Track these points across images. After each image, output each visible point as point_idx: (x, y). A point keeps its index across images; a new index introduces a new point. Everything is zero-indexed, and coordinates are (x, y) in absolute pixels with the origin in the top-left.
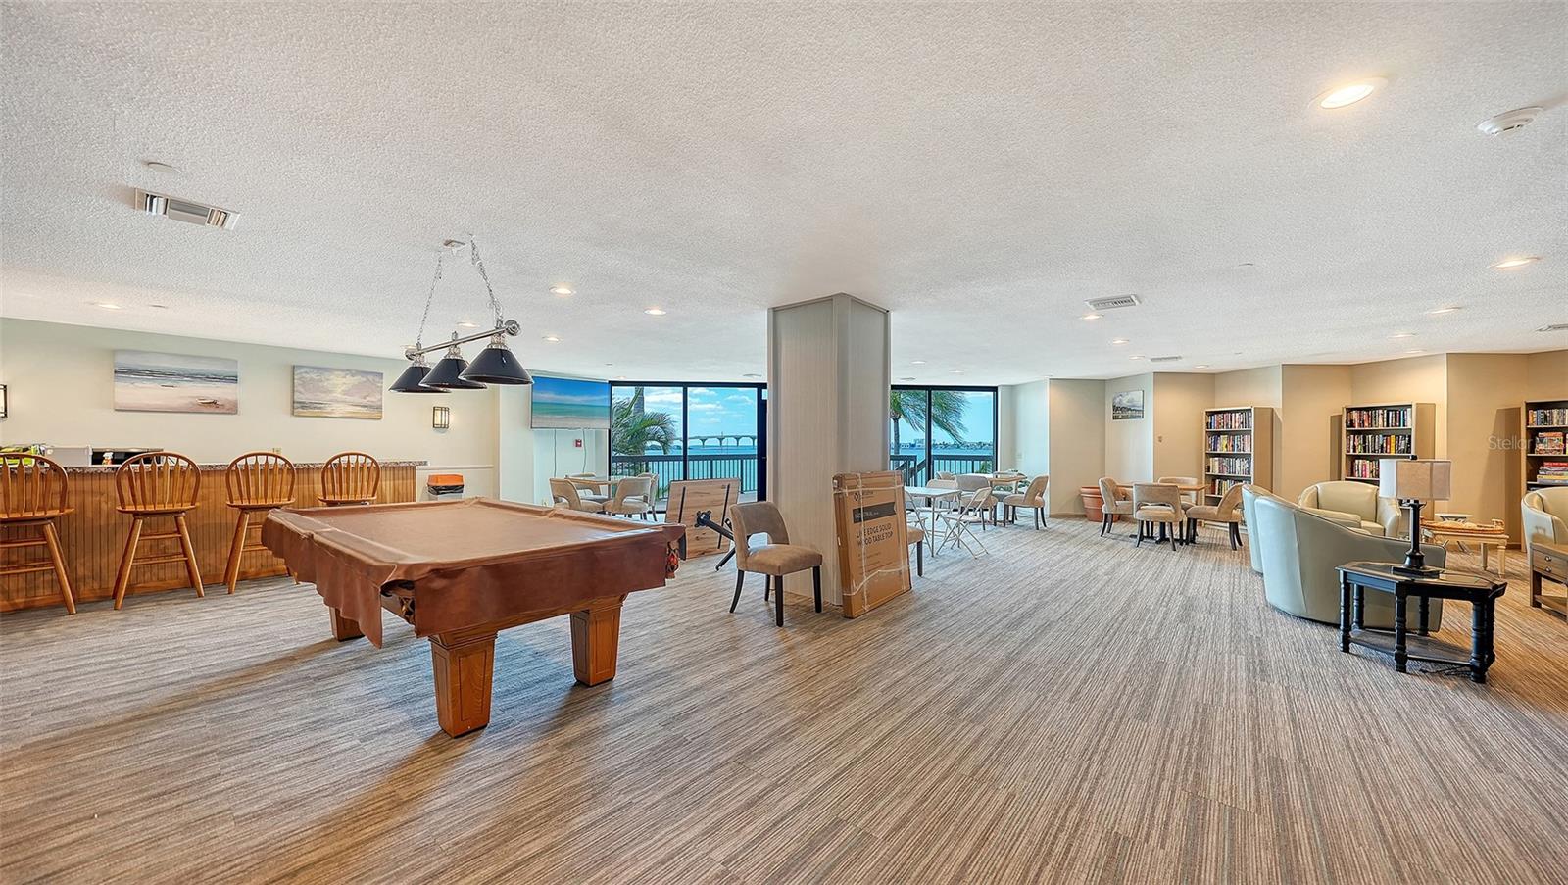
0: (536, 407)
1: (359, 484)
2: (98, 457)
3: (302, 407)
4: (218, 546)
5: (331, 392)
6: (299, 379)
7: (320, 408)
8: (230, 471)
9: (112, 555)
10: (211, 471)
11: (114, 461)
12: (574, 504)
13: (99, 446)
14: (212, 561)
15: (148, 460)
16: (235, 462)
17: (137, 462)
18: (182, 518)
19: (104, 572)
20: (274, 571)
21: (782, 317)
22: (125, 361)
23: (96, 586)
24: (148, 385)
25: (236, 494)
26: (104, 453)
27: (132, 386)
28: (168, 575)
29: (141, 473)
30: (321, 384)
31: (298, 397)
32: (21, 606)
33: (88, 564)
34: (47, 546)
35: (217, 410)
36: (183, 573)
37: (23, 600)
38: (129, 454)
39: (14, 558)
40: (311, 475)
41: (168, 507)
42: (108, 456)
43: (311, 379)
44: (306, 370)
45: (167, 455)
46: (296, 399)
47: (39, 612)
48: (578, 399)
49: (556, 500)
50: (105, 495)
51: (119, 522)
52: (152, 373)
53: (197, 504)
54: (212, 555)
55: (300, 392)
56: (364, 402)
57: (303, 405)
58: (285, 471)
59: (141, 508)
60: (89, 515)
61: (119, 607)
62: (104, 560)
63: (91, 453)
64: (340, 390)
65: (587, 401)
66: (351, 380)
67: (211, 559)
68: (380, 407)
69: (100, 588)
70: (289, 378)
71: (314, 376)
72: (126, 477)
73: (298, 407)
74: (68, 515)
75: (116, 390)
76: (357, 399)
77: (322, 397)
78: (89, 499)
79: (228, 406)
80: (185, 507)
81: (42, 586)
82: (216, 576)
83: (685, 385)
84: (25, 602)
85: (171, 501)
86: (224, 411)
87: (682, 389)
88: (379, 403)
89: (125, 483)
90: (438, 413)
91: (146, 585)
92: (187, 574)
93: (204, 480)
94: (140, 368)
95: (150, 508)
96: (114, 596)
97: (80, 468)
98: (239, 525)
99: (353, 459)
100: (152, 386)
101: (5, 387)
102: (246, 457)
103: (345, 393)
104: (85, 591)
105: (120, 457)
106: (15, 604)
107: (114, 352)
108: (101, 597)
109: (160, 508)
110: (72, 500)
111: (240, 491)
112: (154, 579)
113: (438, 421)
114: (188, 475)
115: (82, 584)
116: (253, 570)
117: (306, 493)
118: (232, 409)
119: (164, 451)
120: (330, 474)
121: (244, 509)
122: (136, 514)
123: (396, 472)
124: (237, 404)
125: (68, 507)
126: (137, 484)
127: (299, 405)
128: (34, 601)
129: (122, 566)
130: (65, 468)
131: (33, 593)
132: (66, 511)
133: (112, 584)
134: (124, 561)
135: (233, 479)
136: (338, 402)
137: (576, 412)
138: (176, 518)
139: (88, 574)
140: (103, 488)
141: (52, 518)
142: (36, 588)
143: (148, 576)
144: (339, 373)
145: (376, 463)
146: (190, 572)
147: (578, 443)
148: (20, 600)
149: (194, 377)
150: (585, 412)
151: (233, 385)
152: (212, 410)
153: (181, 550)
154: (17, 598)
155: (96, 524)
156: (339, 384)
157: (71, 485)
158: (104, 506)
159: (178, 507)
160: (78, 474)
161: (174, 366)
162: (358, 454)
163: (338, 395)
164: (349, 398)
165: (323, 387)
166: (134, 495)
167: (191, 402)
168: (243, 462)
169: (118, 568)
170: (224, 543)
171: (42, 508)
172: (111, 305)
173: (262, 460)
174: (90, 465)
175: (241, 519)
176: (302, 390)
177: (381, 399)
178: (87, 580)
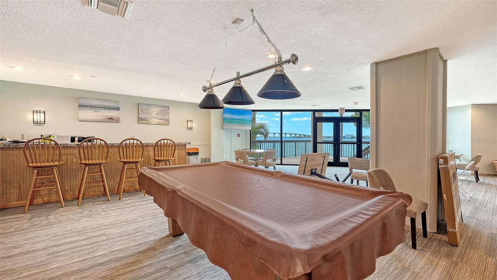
0: (224, 120)
1: (168, 152)
2: (73, 140)
3: (142, 120)
4: (115, 177)
5: (152, 114)
6: (140, 109)
7: (148, 120)
8: (120, 146)
9: (77, 181)
10: (112, 146)
11: (79, 141)
12: (245, 162)
13: (73, 135)
14: (112, 184)
15: (90, 141)
16: (122, 143)
17: (86, 142)
18: (102, 166)
19: (74, 188)
20: (135, 189)
21: (381, 67)
22: (83, 102)
23: (72, 194)
24: (90, 111)
25: (122, 156)
26: (75, 138)
27: (84, 112)
28: (97, 190)
29: (87, 147)
30: (148, 111)
31: (140, 116)
32: (46, 201)
33: (69, 184)
34: (54, 177)
35: (113, 121)
36: (102, 189)
37: (47, 199)
38: (84, 138)
39: (44, 181)
40: (148, 148)
41: (97, 162)
42: (76, 139)
43: (145, 109)
44: (143, 105)
45: (97, 139)
46: (140, 117)
47: (52, 205)
48: (240, 117)
49: (237, 159)
50: (75, 156)
51: (80, 167)
52: (91, 107)
53: (108, 160)
54: (112, 181)
55: (141, 114)
56: (163, 118)
57: (142, 119)
58: (140, 146)
59: (87, 162)
60: (69, 164)
61: (79, 205)
62: (74, 183)
63: (70, 138)
64: (155, 113)
65: (242, 118)
66: (158, 109)
67: (112, 183)
68: (168, 120)
69: (73, 195)
70: (137, 108)
71: (146, 108)
72: (82, 148)
73: (140, 120)
74: (62, 164)
75: (79, 113)
76: (160, 117)
77: (149, 116)
78: (69, 157)
79: (116, 120)
80: (103, 162)
81: (53, 193)
82: (114, 190)
83: (281, 111)
84: (48, 200)
85: (98, 159)
86: (115, 121)
87: (280, 112)
88: (168, 119)
89: (82, 151)
90: (189, 122)
91: (89, 194)
92: (103, 189)
93: (110, 149)
94: (87, 105)
95: (91, 162)
96: (78, 198)
97: (66, 144)
98: (123, 169)
99: (166, 141)
100: (91, 111)
101: (44, 112)
102: (126, 140)
103: (157, 114)
104: (68, 196)
105: (81, 139)
106: (44, 200)
107: (79, 98)
108: (73, 199)
109: (94, 162)
110: (64, 158)
111: (124, 155)
112: (92, 191)
113: (189, 126)
114: (105, 147)
115: (67, 193)
116: (127, 188)
117: (146, 156)
118: (117, 121)
119: (95, 137)
120: (157, 148)
121: (125, 163)
122: (86, 164)
123: (179, 147)
124: (119, 118)
125: (62, 161)
126: (86, 151)
127: (140, 119)
128: (51, 199)
129: (81, 186)
130: (61, 144)
131: (50, 196)
132: (61, 162)
133: (77, 193)
134: (81, 184)
135: (121, 149)
136: (154, 118)
137: (238, 122)
138: (100, 166)
139: (69, 188)
140: (74, 153)
141: (56, 166)
142: (51, 194)
143: (90, 189)
144: (154, 106)
145: (174, 143)
146: (105, 189)
147: (239, 135)
148: (46, 199)
149: (105, 108)
150: (242, 122)
151: (118, 111)
152: (111, 121)
153: (101, 179)
154: (45, 198)
155: (72, 168)
156: (154, 111)
157: (63, 151)
158: (74, 160)
159: (101, 162)
160: (65, 147)
161: (98, 104)
162: (168, 140)
163: (154, 115)
164: (158, 117)
165: (149, 112)
166: (85, 156)
167: (104, 118)
168: (125, 142)
169: (79, 186)
170: (117, 177)
171: (52, 161)
172: (77, 77)
173: (132, 141)
174: (70, 143)
175: (123, 167)
176: (142, 113)
177: (169, 117)
178: (69, 191)
